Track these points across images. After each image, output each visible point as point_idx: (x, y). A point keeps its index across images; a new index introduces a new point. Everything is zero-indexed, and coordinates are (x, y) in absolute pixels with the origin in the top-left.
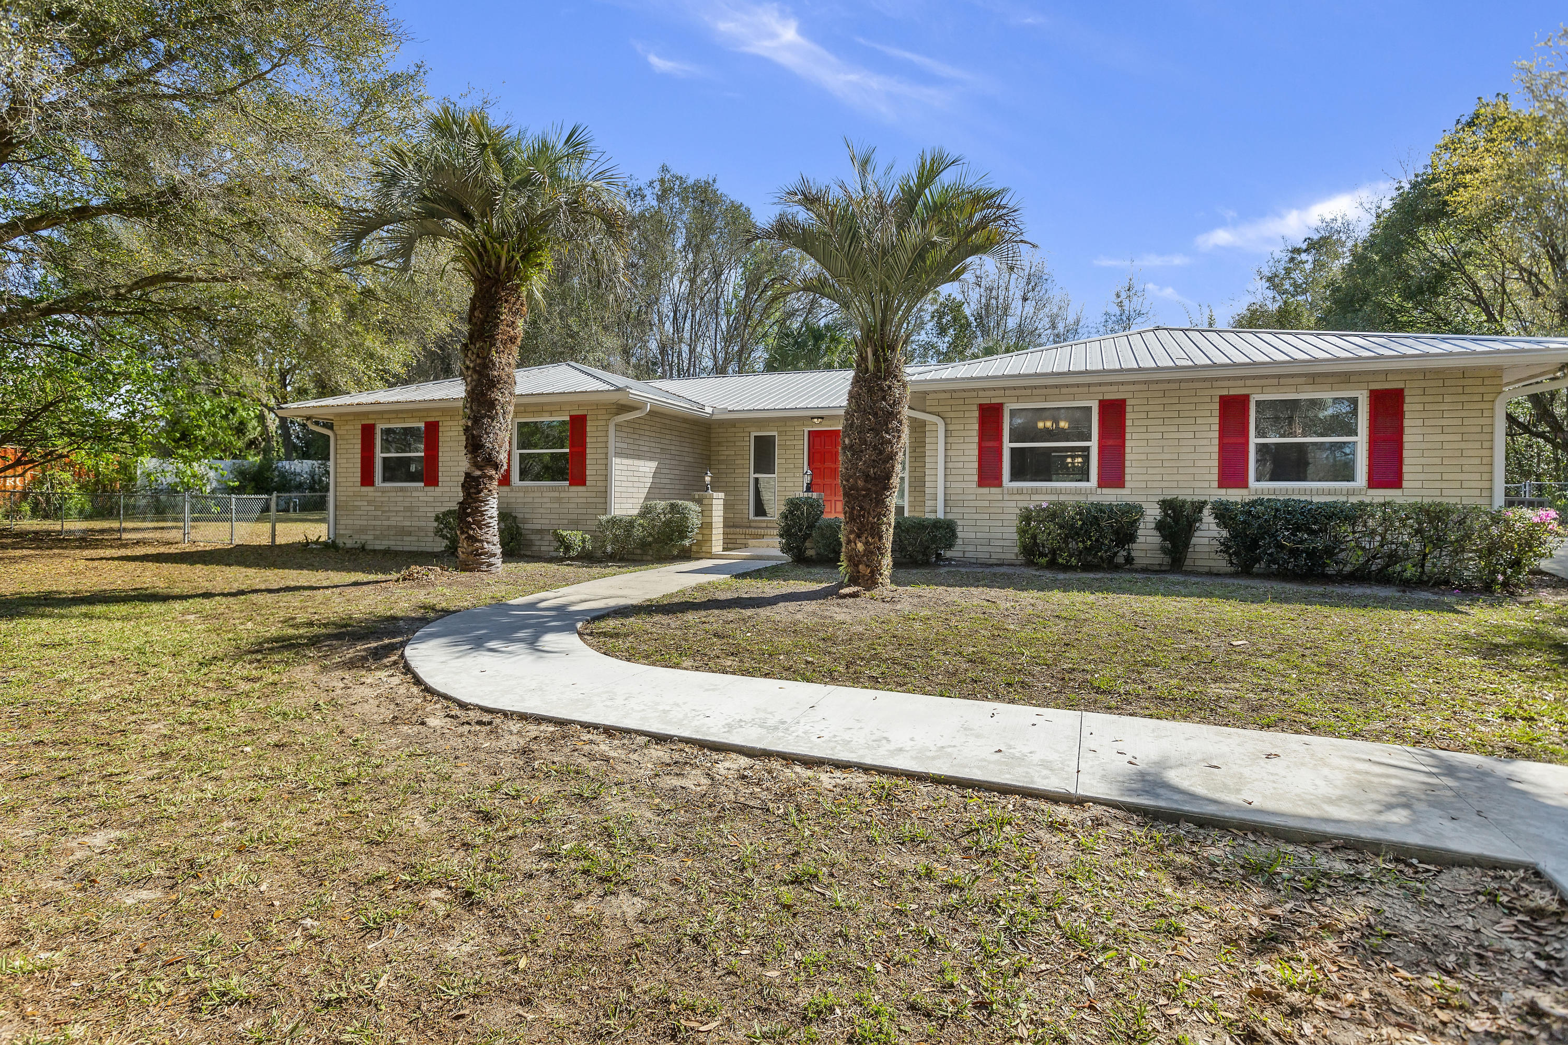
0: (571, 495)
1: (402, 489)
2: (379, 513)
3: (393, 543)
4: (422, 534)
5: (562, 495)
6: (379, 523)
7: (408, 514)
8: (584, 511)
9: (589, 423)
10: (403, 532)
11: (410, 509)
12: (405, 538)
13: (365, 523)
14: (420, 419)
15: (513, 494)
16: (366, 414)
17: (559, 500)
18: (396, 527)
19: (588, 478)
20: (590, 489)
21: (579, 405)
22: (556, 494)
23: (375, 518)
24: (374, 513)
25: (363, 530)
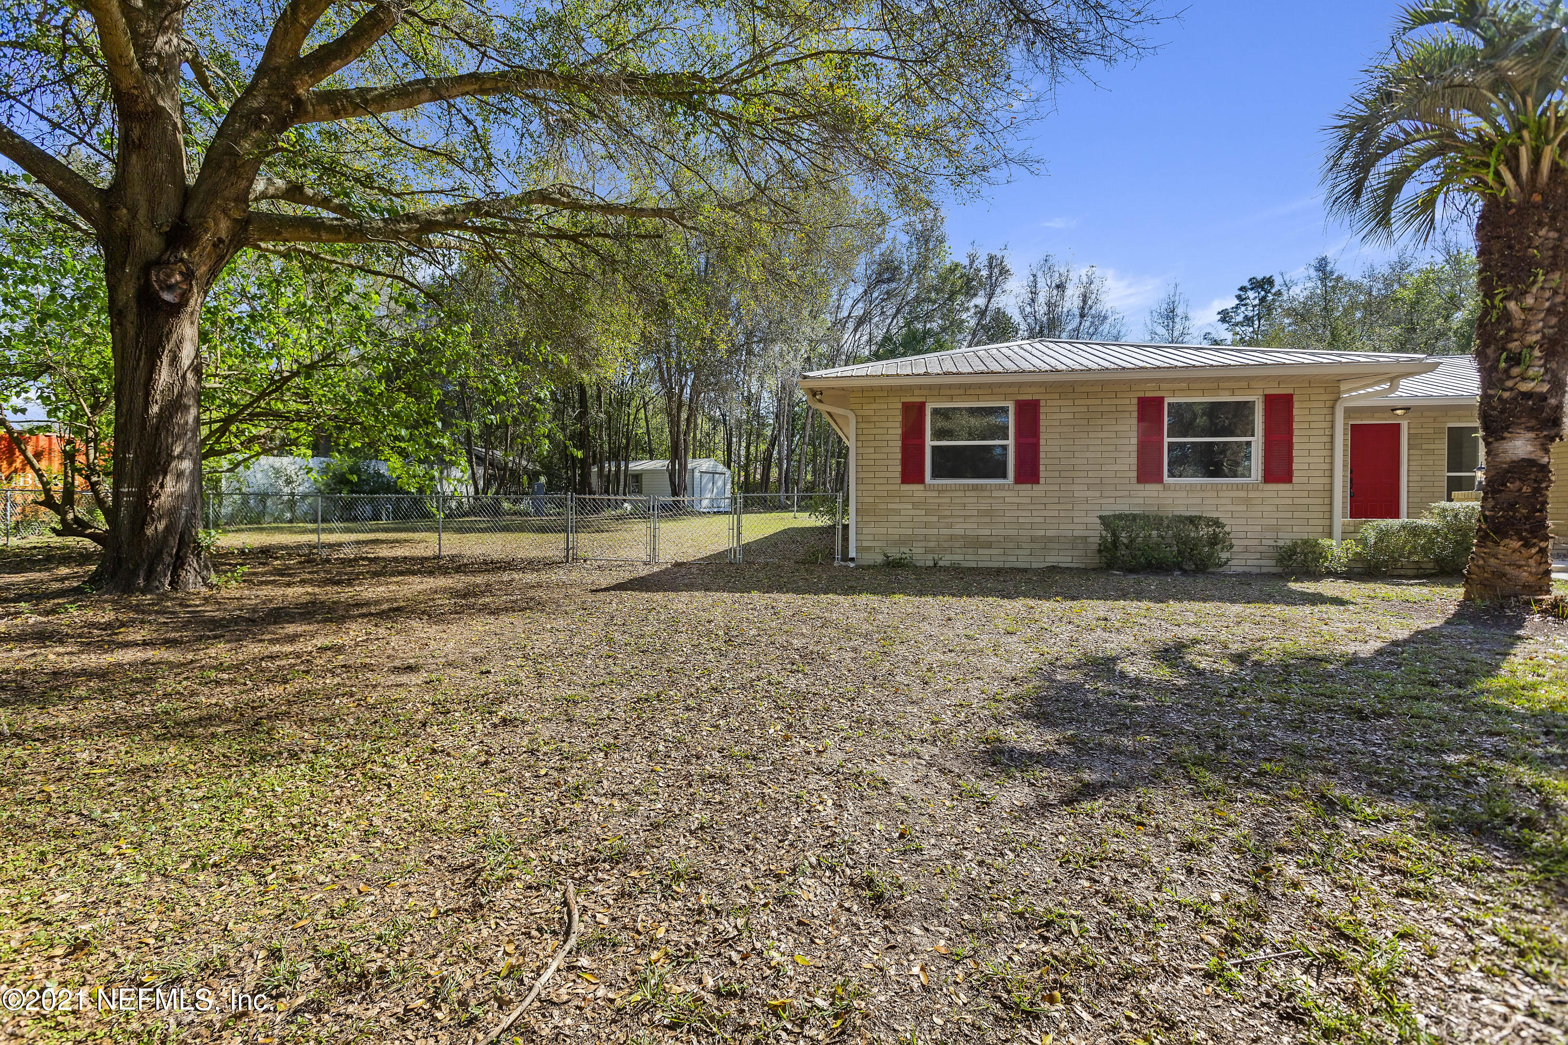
0: (1266, 494)
1: (975, 488)
2: (935, 519)
3: (960, 557)
4: (1011, 545)
5: (1252, 494)
6: (935, 531)
7: (987, 520)
8: (1289, 515)
9: (1296, 405)
10: (976, 543)
11: (989, 513)
12: (980, 551)
13: (910, 532)
14: (1005, 398)
15: (1168, 494)
16: (910, 389)
17: (1247, 502)
18: (965, 536)
19: (1295, 473)
20: (1296, 487)
21: (1280, 380)
22: (1243, 494)
23: (926, 525)
24: (925, 519)
25: (902, 541)
